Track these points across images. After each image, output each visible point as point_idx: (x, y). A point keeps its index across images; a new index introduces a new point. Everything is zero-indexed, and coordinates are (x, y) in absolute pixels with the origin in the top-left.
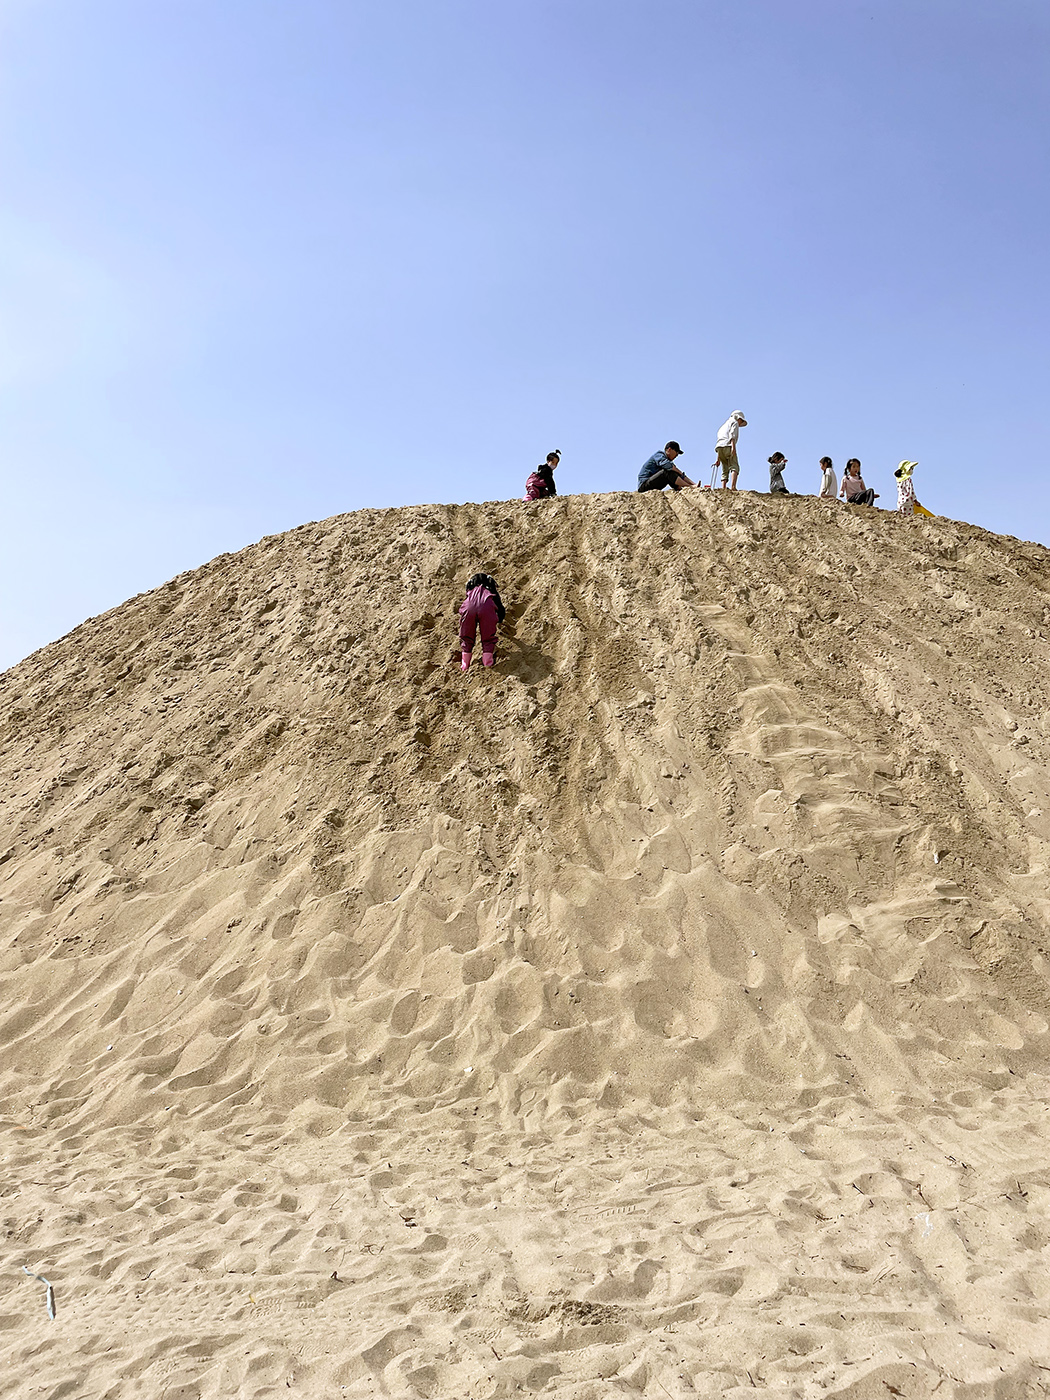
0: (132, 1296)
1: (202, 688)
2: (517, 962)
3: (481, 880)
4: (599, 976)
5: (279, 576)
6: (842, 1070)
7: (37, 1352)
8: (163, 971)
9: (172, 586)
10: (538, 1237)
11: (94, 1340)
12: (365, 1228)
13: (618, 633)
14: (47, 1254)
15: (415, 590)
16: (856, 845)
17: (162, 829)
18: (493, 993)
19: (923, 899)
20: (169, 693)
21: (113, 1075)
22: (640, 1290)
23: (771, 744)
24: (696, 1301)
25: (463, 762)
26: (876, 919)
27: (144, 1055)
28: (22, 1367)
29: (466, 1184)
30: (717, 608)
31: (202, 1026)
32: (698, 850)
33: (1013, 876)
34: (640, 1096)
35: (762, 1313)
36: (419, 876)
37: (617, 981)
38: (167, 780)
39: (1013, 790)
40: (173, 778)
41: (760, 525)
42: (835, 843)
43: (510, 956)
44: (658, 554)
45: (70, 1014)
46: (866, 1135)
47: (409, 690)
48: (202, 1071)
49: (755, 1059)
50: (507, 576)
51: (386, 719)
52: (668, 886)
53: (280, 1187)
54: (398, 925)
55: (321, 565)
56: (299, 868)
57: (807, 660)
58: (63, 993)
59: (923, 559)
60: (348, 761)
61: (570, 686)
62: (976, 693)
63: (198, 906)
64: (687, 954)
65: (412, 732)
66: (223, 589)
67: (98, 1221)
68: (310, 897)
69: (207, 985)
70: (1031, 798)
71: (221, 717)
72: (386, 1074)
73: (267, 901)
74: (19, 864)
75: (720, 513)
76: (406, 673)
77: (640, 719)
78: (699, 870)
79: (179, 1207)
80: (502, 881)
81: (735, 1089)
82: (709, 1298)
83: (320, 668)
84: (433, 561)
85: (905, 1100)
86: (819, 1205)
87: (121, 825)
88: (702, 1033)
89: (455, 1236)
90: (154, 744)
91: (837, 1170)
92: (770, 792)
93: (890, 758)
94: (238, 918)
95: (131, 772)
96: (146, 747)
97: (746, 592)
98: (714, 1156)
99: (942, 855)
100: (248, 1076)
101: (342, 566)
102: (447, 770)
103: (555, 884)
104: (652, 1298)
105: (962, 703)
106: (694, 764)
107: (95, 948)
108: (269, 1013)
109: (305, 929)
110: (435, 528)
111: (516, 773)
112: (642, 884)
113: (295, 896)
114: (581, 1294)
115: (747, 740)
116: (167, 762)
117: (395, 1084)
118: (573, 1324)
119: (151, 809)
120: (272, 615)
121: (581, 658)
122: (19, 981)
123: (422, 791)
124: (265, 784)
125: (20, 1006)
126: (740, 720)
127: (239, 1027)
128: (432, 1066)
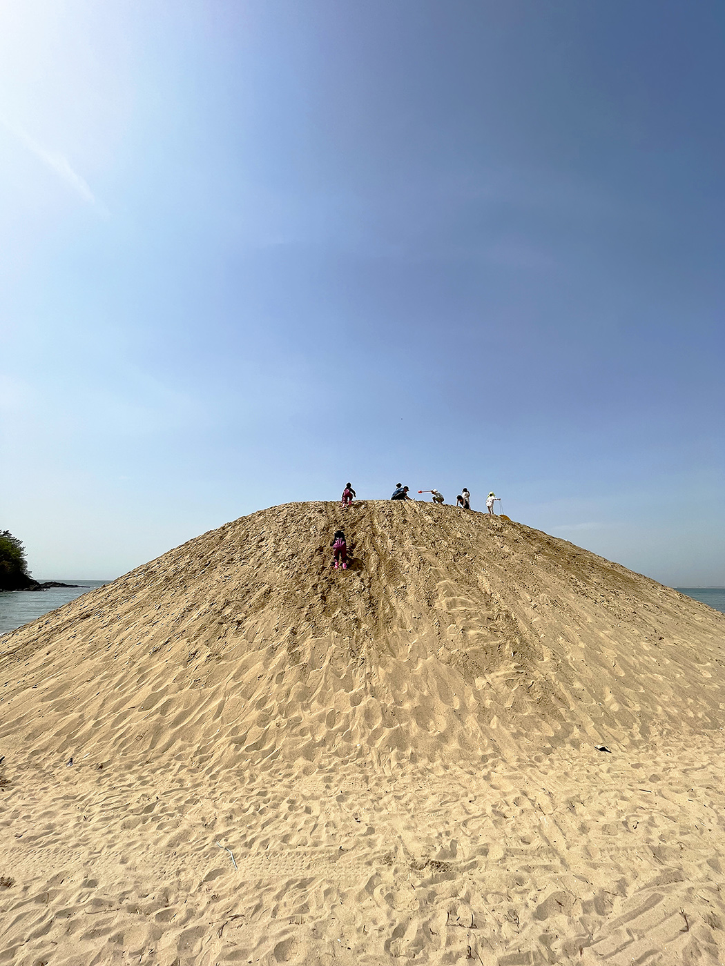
0: (265, 858)
1: (239, 573)
2: (369, 697)
3: (352, 661)
4: (400, 704)
5: (265, 528)
6: (494, 745)
7: (239, 888)
8: (235, 696)
9: (223, 528)
10: (408, 828)
11: (260, 882)
12: (343, 823)
13: (391, 557)
14: (224, 836)
15: (315, 536)
16: (484, 648)
17: (228, 632)
18: (363, 709)
19: (511, 671)
20: (226, 574)
21: (222, 744)
22: (454, 855)
23: (451, 605)
24: (475, 859)
25: (340, 609)
26: (495, 680)
27: (232, 735)
28: (235, 896)
29: (373, 801)
30: (424, 548)
31: (254, 722)
32: (429, 650)
33: (539, 662)
34: (424, 758)
35: (501, 865)
36: (328, 658)
37: (407, 706)
38: (228, 611)
39: (534, 626)
40: (230, 610)
41: (436, 516)
42: (476, 648)
43: (367, 694)
44: (402, 526)
45: (200, 715)
46: (510, 778)
47: (316, 577)
48: (257, 743)
49: (462, 740)
50: (348, 532)
51: (309, 589)
52: (420, 665)
53: (302, 802)
54: (323, 679)
55: (280, 524)
56: (282, 653)
57: (458, 571)
58: (197, 704)
59: (492, 532)
60: (296, 607)
61: (375, 578)
62: (517, 586)
63: (245, 667)
64: (431, 695)
65: (320, 595)
66: (244, 531)
67: (239, 819)
68: (288, 666)
69: (253, 704)
70: (541, 630)
71: (246, 585)
72: (328, 747)
73: (272, 667)
74: (172, 645)
75: (422, 511)
76: (315, 570)
77: (402, 593)
78: (431, 658)
79: (267, 811)
80: (360, 662)
81: (458, 755)
82: (479, 858)
83: (283, 567)
84: (322, 524)
85: (519, 760)
86: (503, 811)
87: (212, 629)
88: (442, 729)
89: (377, 827)
90: (221, 595)
91: (505, 794)
92: (452, 625)
93: (491, 612)
94: (261, 674)
95: (214, 606)
96: (218, 596)
97: (434, 543)
98: (459, 787)
99: (514, 653)
100: (274, 746)
101: (288, 525)
102: (334, 612)
103: (379, 663)
104: (459, 858)
105: (512, 590)
106: (423, 612)
107: (207, 684)
108: (279, 717)
109: (288, 679)
110: (321, 511)
111: (360, 614)
112: (411, 664)
113: (282, 665)
114: (434, 857)
115: (441, 603)
116: (227, 603)
117: (332, 751)
118: (436, 872)
119: (222, 623)
120: (263, 543)
121: (378, 567)
122: (179, 698)
123: (325, 621)
124: (265, 615)
125: (180, 710)
126: (437, 595)
127: (268, 723)
128: (345, 743)
